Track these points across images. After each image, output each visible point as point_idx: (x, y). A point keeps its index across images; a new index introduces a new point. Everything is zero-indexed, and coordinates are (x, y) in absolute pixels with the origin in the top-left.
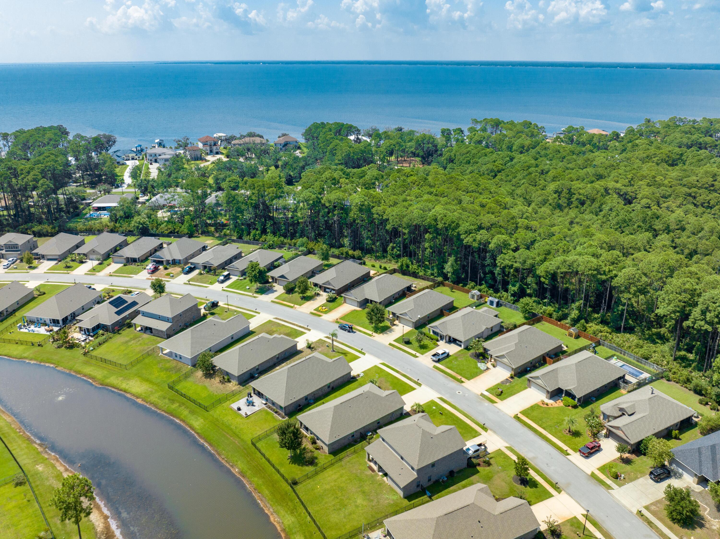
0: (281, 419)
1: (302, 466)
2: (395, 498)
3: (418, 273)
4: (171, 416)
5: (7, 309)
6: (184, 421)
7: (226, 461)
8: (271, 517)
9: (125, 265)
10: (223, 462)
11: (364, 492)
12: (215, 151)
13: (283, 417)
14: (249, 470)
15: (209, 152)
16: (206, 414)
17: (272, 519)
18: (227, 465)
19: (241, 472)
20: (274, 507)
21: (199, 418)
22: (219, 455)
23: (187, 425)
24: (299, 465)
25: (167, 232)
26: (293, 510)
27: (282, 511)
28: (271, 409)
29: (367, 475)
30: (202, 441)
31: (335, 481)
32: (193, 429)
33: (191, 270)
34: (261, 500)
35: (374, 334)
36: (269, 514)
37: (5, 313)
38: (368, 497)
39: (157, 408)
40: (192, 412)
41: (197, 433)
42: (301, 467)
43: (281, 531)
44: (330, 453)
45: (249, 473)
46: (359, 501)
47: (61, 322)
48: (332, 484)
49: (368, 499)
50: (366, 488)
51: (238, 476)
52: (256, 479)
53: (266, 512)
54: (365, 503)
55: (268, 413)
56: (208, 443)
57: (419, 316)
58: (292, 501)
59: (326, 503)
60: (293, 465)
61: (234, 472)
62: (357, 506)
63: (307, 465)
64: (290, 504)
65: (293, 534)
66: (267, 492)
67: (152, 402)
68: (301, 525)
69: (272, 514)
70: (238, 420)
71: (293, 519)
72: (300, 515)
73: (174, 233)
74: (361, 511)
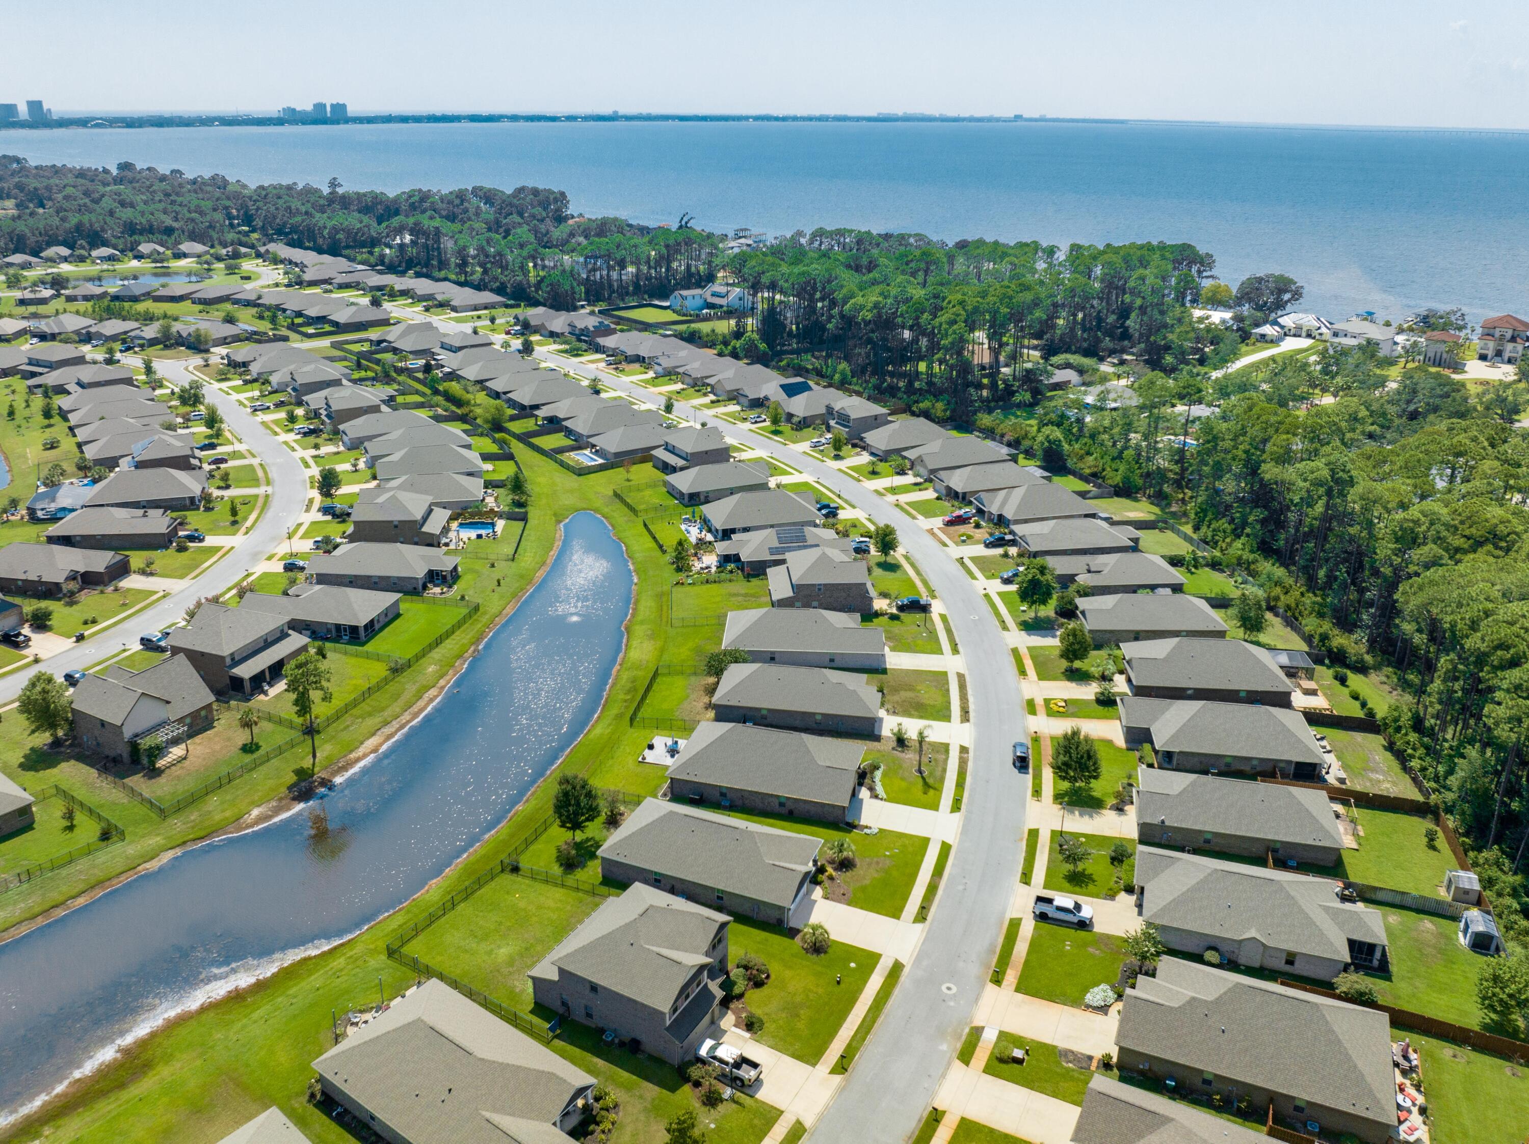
1: (559, 862)
3: (1412, 757)
4: (604, 706)
5: (707, 492)
6: (598, 720)
8: (438, 878)
9: (938, 498)
12: (1506, 355)
15: (1490, 353)
16: (622, 727)
17: (434, 881)
20: (455, 872)
21: (611, 728)
23: (592, 727)
25: (1088, 471)
26: (456, 891)
27: (451, 882)
31: (540, 908)
32: (586, 735)
33: (999, 542)
36: (444, 874)
37: (702, 498)
39: (612, 687)
40: (619, 716)
41: (581, 741)
42: (556, 864)
43: (415, 898)
47: (720, 533)
48: (532, 908)
57: (1164, 819)
59: (484, 917)
63: (563, 866)
67: (620, 678)
70: (630, 758)
73: (1098, 478)
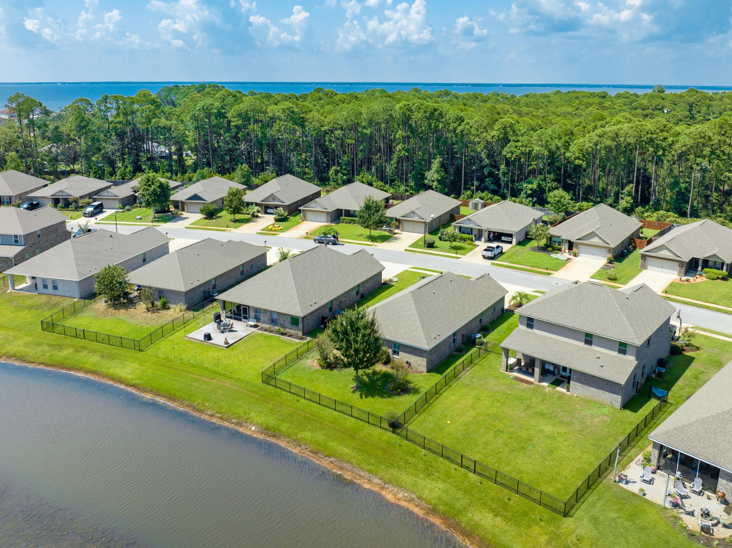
0: (298, 341)
1: (390, 396)
2: (606, 411)
4: (63, 368)
6: (94, 373)
7: (221, 418)
8: (383, 493)
10: (214, 420)
11: (543, 415)
13: (302, 339)
14: (283, 421)
16: (139, 355)
17: (390, 497)
18: (226, 424)
19: (266, 429)
20: (381, 474)
21: (127, 363)
22: (199, 411)
23: (104, 377)
24: (382, 397)
26: (427, 469)
27: (404, 477)
28: (271, 332)
29: (523, 390)
30: (149, 396)
31: (472, 407)
32: (120, 381)
34: (341, 468)
35: (375, 244)
36: (376, 489)
38: (557, 420)
39: (25, 361)
40: (109, 357)
41: (134, 386)
42: (389, 400)
43: (428, 513)
44: (428, 371)
45: (284, 427)
46: (548, 429)
48: (472, 413)
49: (561, 422)
50: (542, 408)
51: (261, 437)
52: (307, 435)
53: (366, 486)
54: (561, 429)
55: (266, 337)
56: (165, 397)
57: (433, 216)
58: (412, 454)
59: (486, 444)
60: (370, 399)
61: (248, 433)
62: (552, 437)
63: (399, 394)
64: (411, 460)
65: (459, 512)
66: (346, 451)
67: (11, 353)
68: (466, 492)
69: (382, 488)
70: (213, 354)
71: (441, 485)
72: (448, 475)
74: (566, 443)
